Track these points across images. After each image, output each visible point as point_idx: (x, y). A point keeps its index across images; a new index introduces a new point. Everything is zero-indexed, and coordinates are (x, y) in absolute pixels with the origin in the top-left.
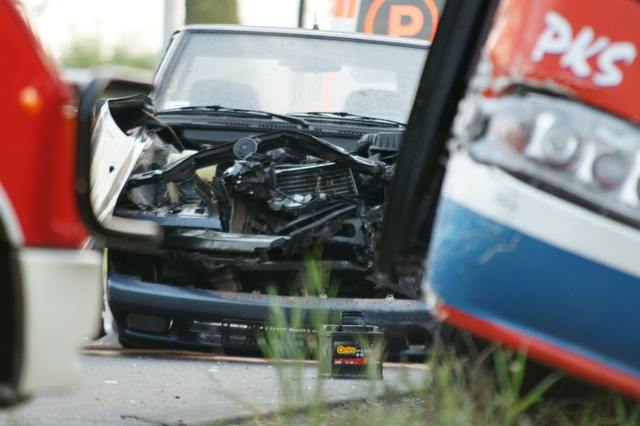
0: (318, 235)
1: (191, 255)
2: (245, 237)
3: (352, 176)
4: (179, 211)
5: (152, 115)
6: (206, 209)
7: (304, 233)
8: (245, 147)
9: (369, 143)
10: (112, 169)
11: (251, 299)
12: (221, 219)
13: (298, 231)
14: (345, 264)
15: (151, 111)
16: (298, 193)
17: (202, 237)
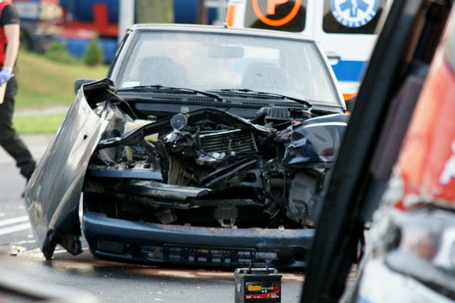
0: (230, 182)
1: (141, 199)
2: (179, 188)
3: (253, 139)
4: (133, 167)
5: (113, 93)
6: (152, 165)
7: (221, 180)
8: (178, 121)
9: (264, 114)
10: (85, 137)
11: (183, 230)
12: (162, 172)
13: (216, 180)
14: (249, 201)
15: (113, 90)
16: (216, 151)
17: (150, 187)
